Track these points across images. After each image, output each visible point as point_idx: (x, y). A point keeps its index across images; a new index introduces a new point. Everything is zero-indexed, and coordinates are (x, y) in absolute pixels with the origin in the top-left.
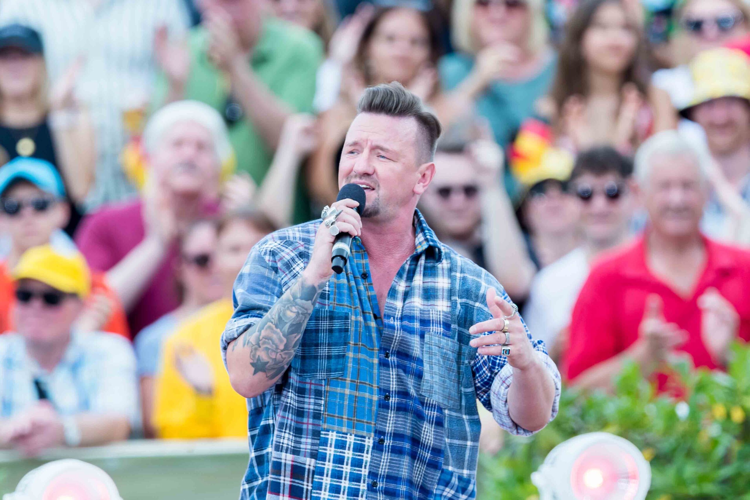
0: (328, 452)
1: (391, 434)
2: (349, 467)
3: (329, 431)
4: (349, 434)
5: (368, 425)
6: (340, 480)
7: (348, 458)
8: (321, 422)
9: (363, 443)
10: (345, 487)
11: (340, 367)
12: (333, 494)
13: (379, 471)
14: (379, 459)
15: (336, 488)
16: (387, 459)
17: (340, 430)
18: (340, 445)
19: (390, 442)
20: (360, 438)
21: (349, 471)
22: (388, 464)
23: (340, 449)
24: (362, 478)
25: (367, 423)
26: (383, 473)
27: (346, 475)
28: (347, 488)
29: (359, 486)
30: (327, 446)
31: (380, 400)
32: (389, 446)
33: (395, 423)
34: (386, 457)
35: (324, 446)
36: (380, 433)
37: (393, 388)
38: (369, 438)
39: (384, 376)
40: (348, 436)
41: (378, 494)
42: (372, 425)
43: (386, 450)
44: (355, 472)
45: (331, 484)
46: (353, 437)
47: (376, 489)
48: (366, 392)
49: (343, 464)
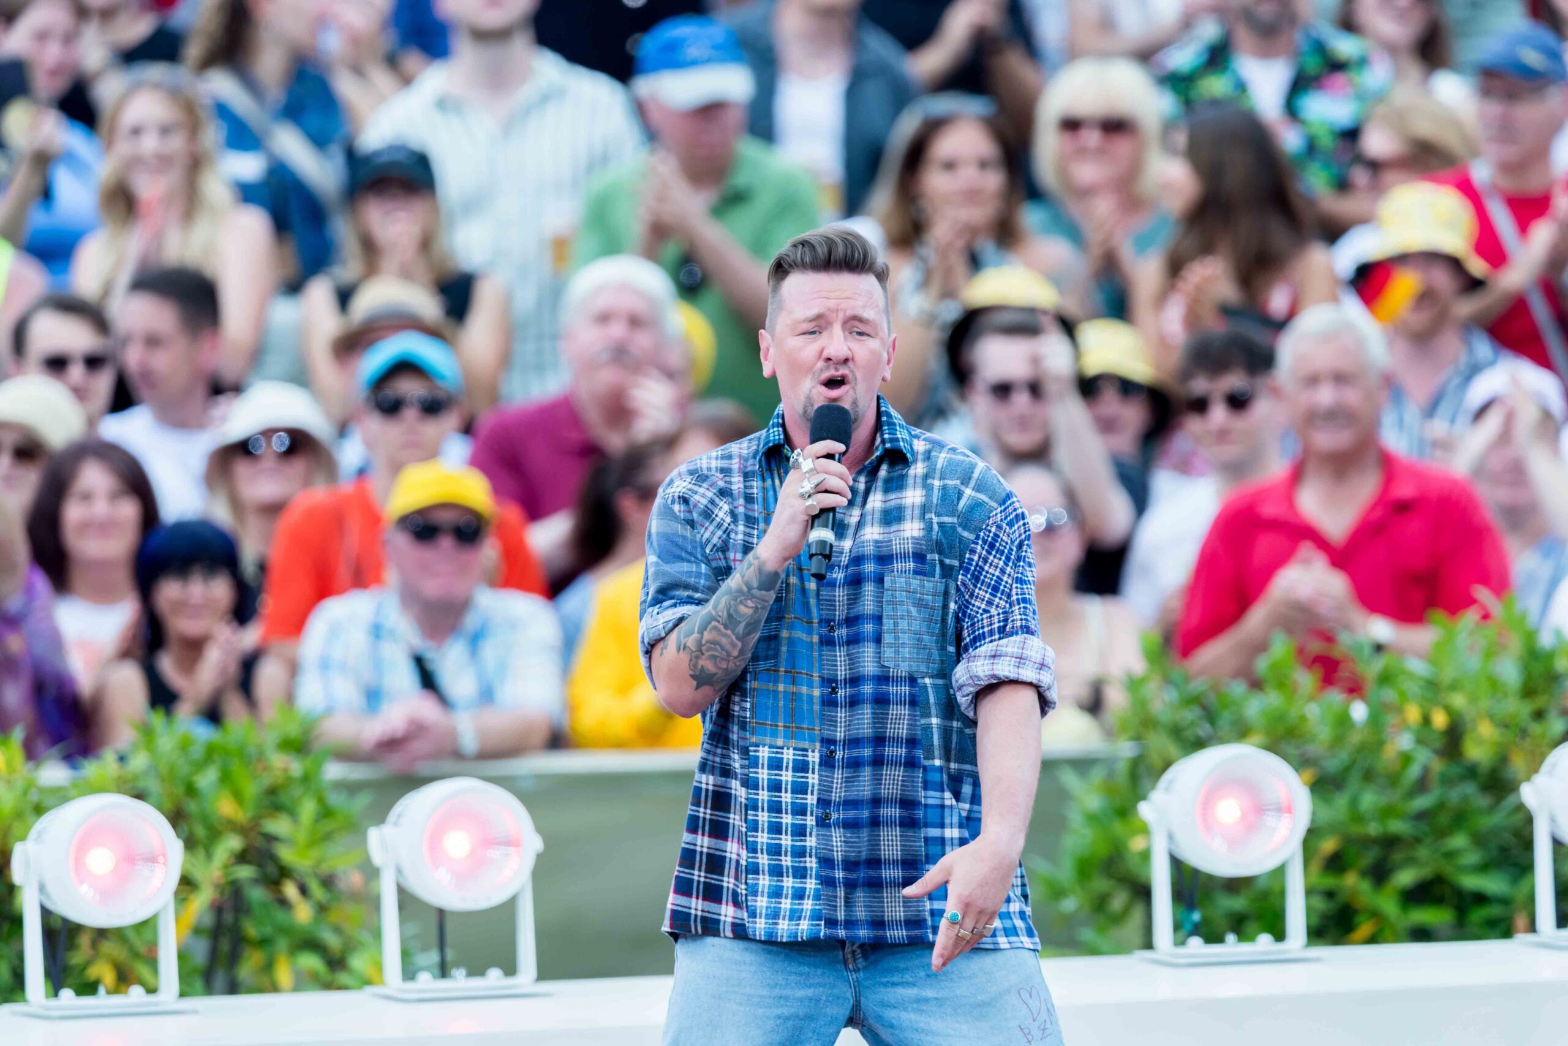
0: (760, 776)
1: (844, 741)
2: (789, 795)
3: (759, 747)
4: (786, 748)
5: (810, 732)
6: (780, 815)
7: (787, 781)
8: (748, 733)
9: (805, 758)
10: (787, 824)
11: (771, 653)
12: (773, 836)
13: (831, 796)
14: (830, 780)
15: (777, 827)
16: (842, 778)
17: (773, 743)
18: (774, 764)
19: (844, 753)
20: (801, 753)
21: (789, 800)
22: (844, 785)
23: (776, 770)
24: (809, 809)
25: (808, 729)
26: (837, 799)
27: (787, 806)
28: (789, 826)
29: (806, 820)
30: (758, 768)
31: (822, 695)
32: (843, 758)
33: (849, 725)
34: (838, 775)
35: (754, 768)
36: (828, 742)
37: (841, 675)
38: (813, 751)
39: (827, 660)
40: (785, 751)
41: (833, 829)
42: (816, 732)
43: (839, 766)
44: (797, 801)
45: (769, 822)
46: (791, 751)
47: (830, 823)
48: (802, 685)
49: (781, 792)
